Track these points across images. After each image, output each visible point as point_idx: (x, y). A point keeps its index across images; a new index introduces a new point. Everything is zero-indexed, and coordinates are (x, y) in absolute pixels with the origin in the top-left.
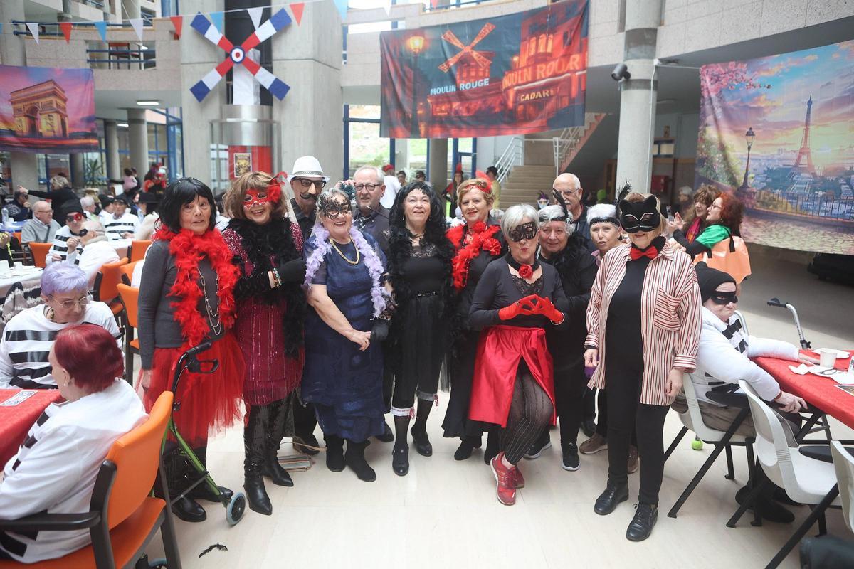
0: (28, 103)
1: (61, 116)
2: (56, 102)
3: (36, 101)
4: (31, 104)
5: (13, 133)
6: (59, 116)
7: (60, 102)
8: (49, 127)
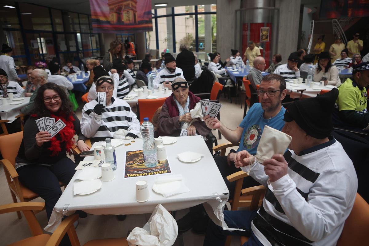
0: (117, 5)
1: (134, 12)
2: (132, 4)
3: (121, 4)
4: (119, 5)
5: (108, 22)
6: (132, 11)
7: (134, 4)
8: (127, 18)
